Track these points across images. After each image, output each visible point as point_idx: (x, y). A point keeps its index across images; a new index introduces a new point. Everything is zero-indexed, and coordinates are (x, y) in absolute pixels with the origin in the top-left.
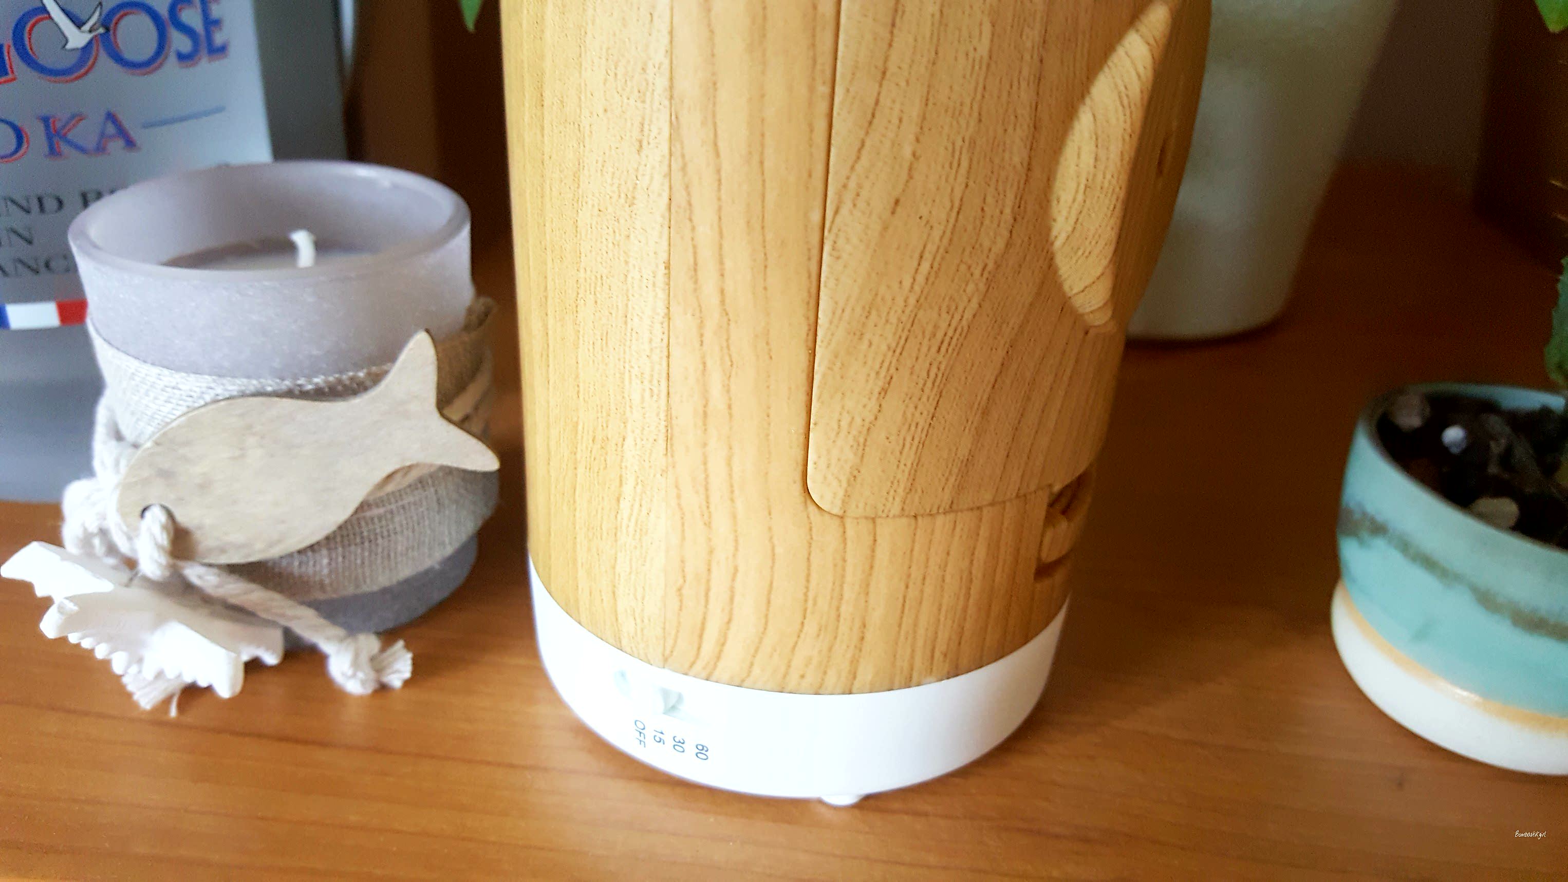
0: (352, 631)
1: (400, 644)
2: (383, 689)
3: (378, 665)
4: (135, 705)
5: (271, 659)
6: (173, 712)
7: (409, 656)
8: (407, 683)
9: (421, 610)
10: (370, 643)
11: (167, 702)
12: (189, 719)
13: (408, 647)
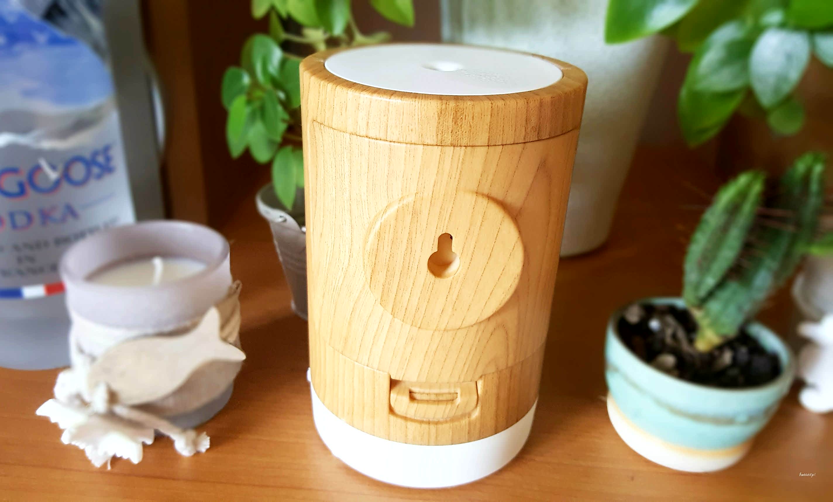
0: (184, 430)
1: (205, 433)
2: (198, 453)
3: (195, 443)
4: (92, 466)
5: (149, 442)
6: (109, 468)
7: (209, 438)
8: (208, 450)
9: (212, 415)
10: (192, 434)
11: (105, 465)
12: (116, 470)
13: (208, 435)
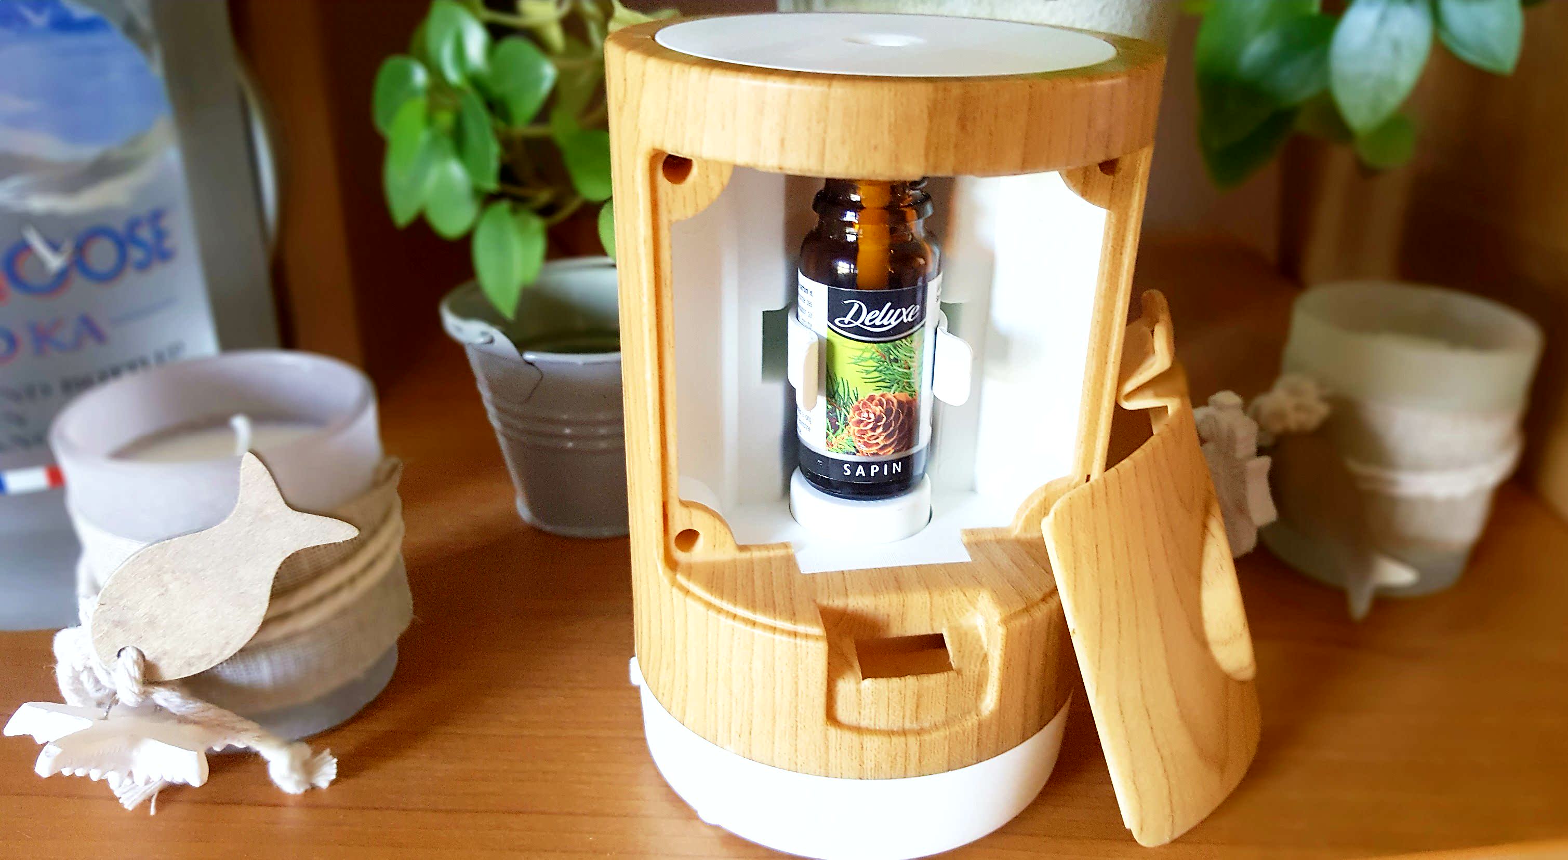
0: (288, 742)
1: (328, 751)
2: (313, 789)
3: (308, 769)
4: (119, 807)
6: (151, 809)
7: (335, 761)
8: (333, 783)
11: (146, 803)
13: (333, 755)
